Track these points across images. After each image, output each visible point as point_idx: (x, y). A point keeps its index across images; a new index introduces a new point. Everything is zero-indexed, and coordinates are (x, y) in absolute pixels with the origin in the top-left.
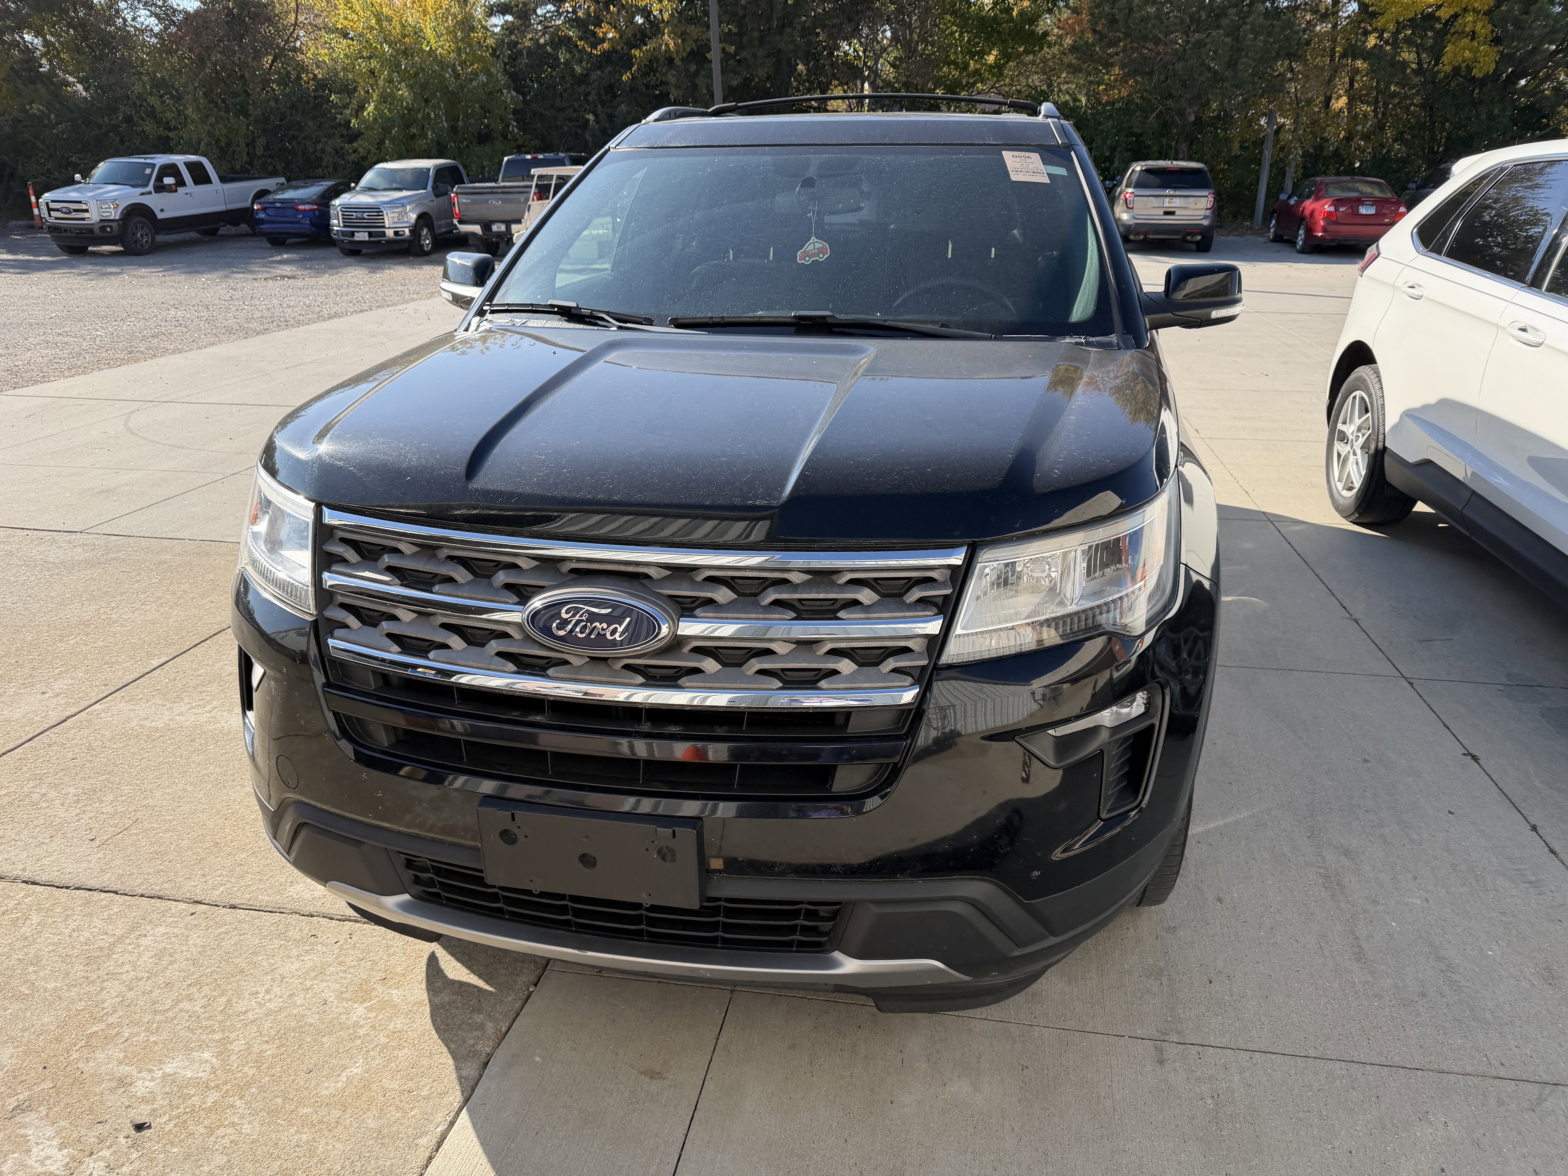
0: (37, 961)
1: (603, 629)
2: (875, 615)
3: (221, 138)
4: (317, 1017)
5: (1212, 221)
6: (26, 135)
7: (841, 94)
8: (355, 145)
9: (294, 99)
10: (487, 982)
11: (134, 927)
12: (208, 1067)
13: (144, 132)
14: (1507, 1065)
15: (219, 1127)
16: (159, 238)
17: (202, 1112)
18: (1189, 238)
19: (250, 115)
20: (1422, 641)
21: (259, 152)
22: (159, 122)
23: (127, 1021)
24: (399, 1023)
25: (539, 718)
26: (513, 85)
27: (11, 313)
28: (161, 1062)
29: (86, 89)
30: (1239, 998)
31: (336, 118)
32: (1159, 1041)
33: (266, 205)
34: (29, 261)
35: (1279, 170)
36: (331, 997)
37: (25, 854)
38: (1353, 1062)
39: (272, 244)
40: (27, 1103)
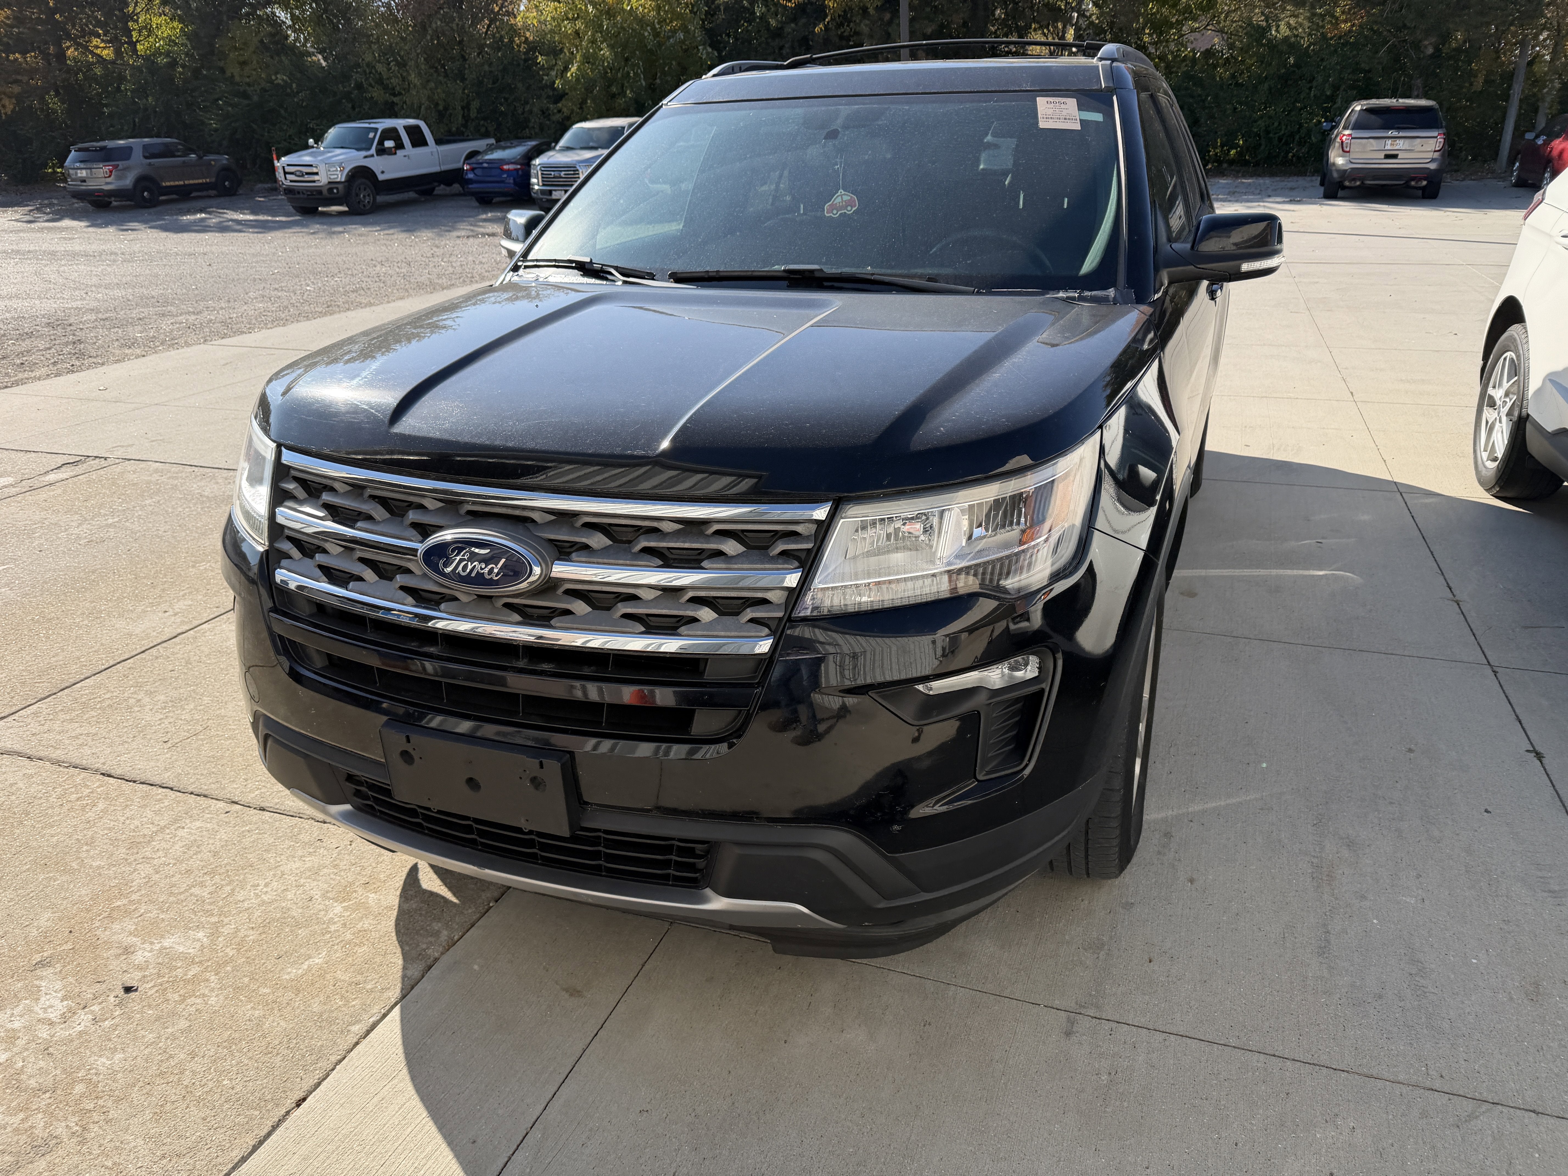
0: (91, 843)
1: (482, 569)
2: (736, 566)
3: (440, 102)
4: (300, 911)
5: (1441, 165)
6: (271, 104)
7: (1043, 39)
8: (560, 105)
9: (505, 62)
10: (455, 894)
11: (176, 821)
12: (198, 945)
13: (372, 98)
14: (1447, 1078)
15: (190, 996)
16: (380, 199)
17: (182, 983)
18: (1413, 183)
19: (466, 79)
20: (1526, 627)
21: (473, 114)
22: (386, 88)
23: (146, 899)
24: (366, 924)
25: (432, 650)
26: (709, 41)
27: (241, 270)
28: (162, 937)
29: (325, 59)
30: (1175, 980)
31: (543, 79)
32: (1074, 1014)
33: (475, 166)
34: (267, 221)
35: (1530, 107)
36: (317, 894)
37: (109, 750)
38: (1274, 1056)
39: (480, 203)
40: (48, 960)
